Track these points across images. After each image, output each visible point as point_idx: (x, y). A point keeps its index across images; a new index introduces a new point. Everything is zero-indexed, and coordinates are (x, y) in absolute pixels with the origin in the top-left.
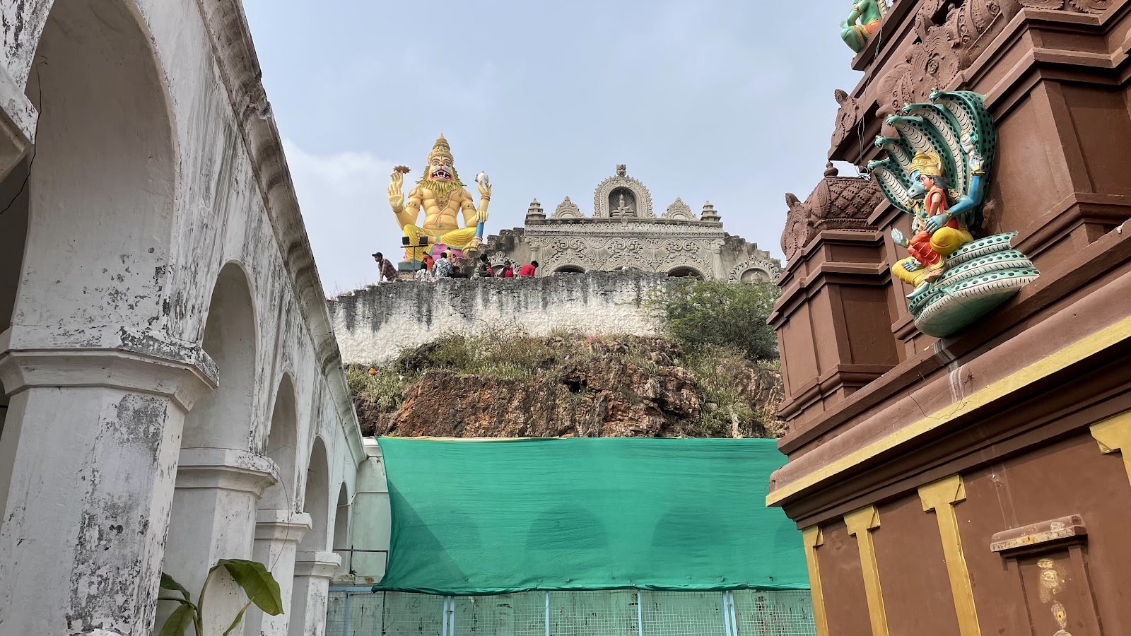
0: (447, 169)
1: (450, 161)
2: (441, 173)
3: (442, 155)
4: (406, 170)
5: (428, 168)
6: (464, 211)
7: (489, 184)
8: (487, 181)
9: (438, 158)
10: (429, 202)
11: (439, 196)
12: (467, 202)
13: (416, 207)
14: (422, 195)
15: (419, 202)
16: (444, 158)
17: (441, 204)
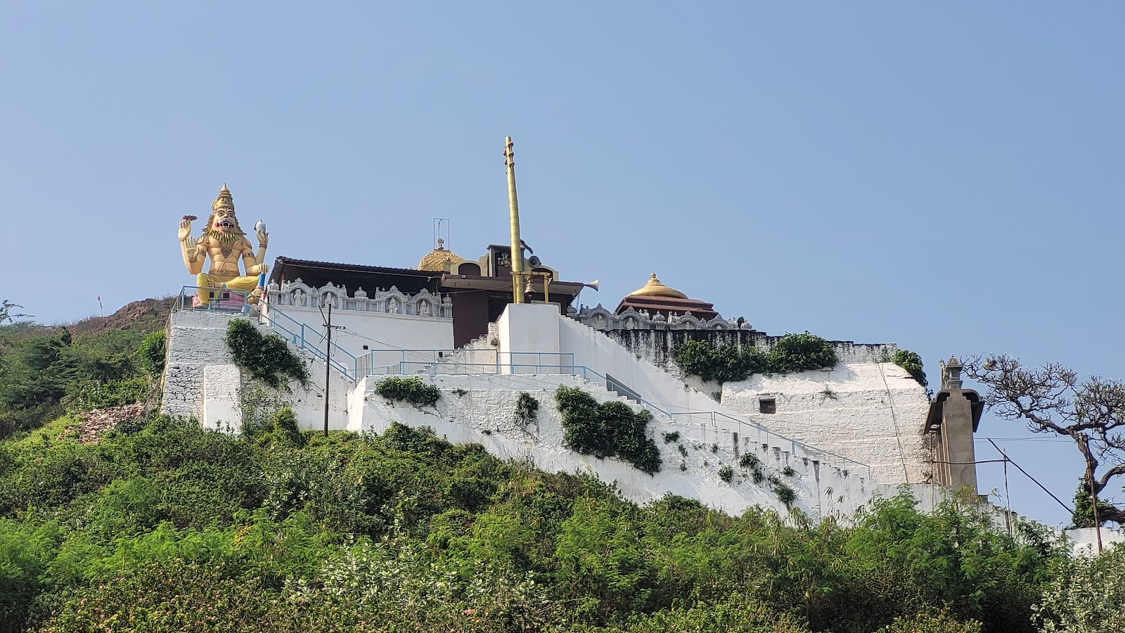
0: (231, 220)
1: (232, 214)
2: (226, 225)
3: (227, 207)
4: (194, 218)
5: (212, 218)
6: (245, 258)
7: (267, 232)
8: (264, 229)
9: (222, 209)
10: (214, 250)
11: (224, 245)
12: (247, 251)
13: (203, 253)
14: (209, 243)
15: (205, 249)
16: (228, 210)
17: (226, 253)
